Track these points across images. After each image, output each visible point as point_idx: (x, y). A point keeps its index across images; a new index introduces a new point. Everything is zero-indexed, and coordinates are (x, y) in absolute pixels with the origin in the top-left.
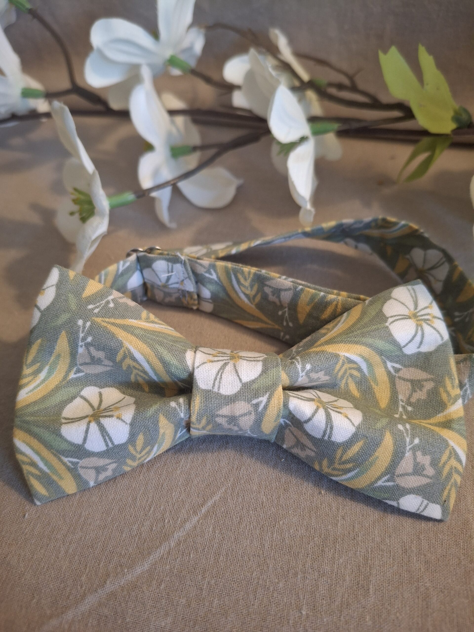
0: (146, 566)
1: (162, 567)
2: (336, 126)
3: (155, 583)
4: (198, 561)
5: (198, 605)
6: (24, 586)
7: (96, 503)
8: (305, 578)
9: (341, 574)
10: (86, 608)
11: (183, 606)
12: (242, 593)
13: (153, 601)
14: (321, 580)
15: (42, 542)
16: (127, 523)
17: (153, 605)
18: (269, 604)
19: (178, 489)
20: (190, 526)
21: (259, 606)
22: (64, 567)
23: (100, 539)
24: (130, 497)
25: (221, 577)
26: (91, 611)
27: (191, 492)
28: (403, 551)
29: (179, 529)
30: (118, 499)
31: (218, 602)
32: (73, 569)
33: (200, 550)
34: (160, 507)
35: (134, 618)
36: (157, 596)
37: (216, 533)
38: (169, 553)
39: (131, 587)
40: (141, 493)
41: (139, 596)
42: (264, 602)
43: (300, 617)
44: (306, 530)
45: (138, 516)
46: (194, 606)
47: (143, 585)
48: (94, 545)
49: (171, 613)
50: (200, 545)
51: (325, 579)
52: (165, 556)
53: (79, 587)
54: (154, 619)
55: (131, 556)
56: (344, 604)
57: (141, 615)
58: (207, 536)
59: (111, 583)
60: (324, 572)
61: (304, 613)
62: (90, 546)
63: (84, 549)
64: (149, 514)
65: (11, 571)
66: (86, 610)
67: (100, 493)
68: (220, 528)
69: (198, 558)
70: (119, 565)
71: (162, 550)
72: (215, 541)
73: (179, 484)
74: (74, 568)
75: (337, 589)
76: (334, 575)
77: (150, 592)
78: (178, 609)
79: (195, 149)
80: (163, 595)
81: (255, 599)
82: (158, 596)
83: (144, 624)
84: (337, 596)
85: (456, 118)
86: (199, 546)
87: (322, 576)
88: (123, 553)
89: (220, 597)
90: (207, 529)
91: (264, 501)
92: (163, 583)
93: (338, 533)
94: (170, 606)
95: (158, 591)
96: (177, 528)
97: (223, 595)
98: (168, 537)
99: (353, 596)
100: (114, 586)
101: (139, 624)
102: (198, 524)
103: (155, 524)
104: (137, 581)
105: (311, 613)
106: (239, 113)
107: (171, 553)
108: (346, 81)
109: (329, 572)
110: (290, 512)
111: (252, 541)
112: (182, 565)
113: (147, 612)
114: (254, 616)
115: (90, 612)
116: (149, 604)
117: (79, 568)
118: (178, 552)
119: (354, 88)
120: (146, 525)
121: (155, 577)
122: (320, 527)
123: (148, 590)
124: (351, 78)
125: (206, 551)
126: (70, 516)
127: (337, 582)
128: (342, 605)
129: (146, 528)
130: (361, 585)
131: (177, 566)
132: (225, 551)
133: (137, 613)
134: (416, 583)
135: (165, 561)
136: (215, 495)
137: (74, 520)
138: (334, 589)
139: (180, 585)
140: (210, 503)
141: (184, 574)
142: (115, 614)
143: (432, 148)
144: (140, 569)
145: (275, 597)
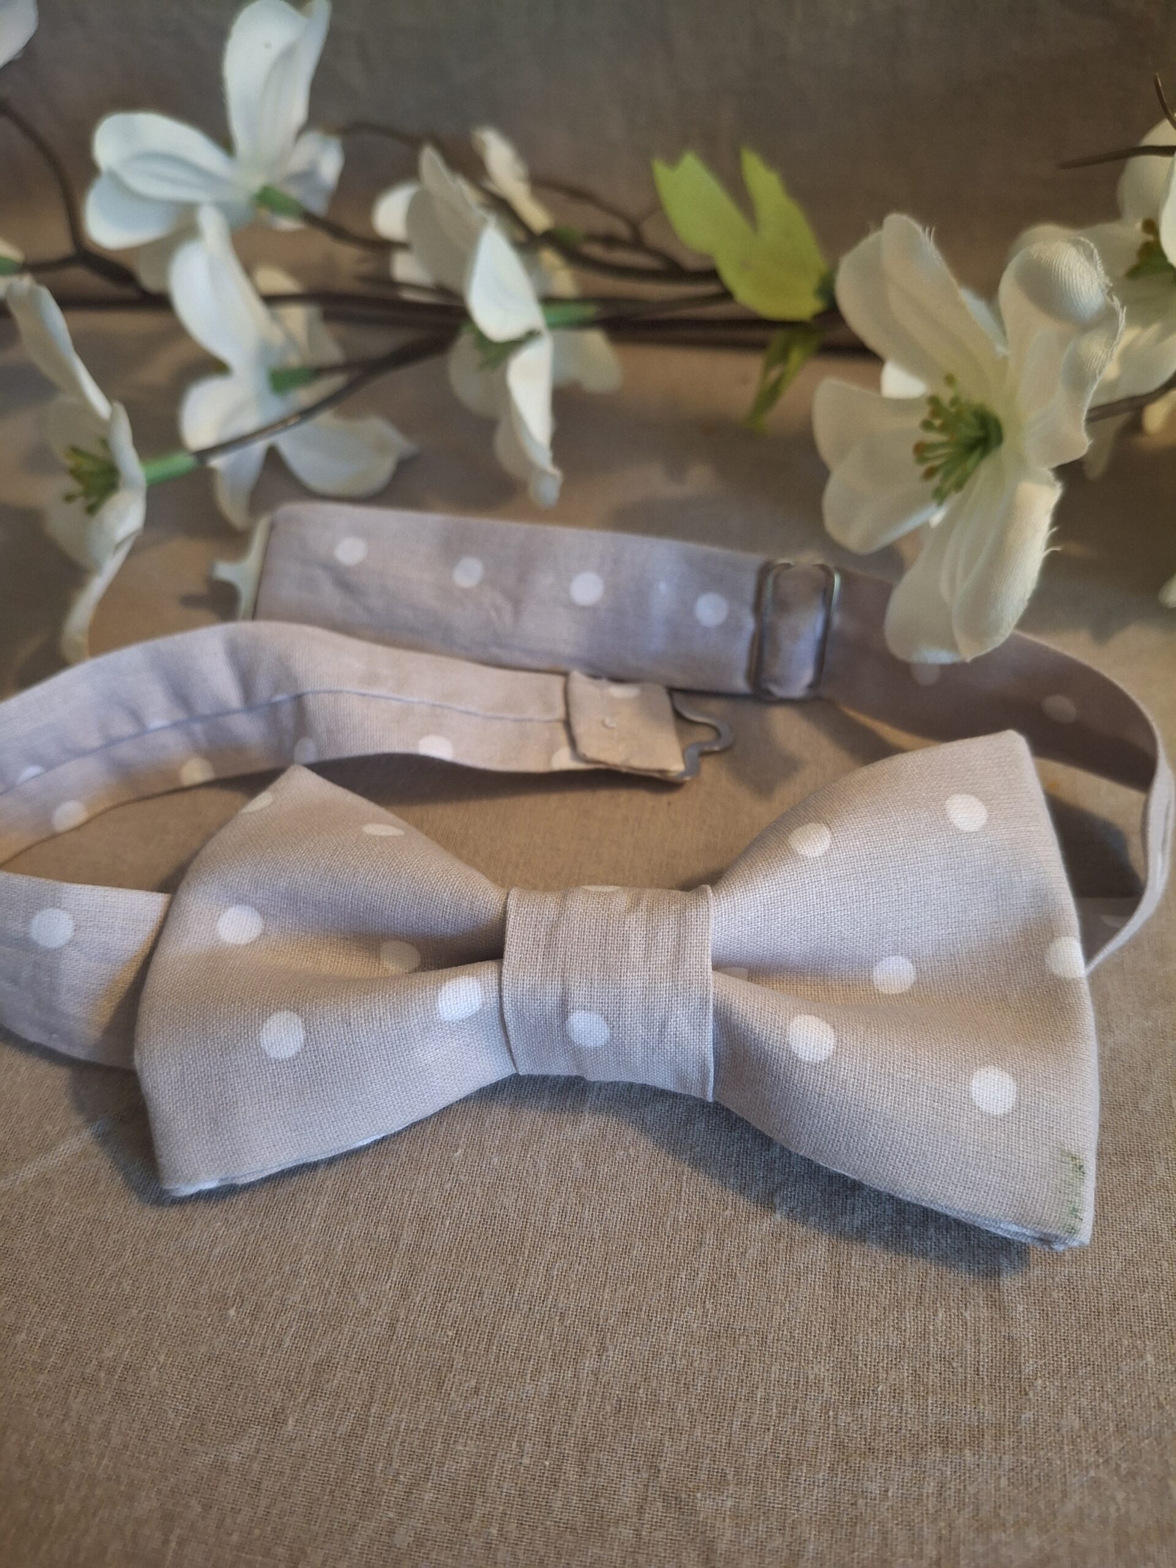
85: (824, 292)
119: (636, 243)
124: (633, 224)
143: (785, 356)
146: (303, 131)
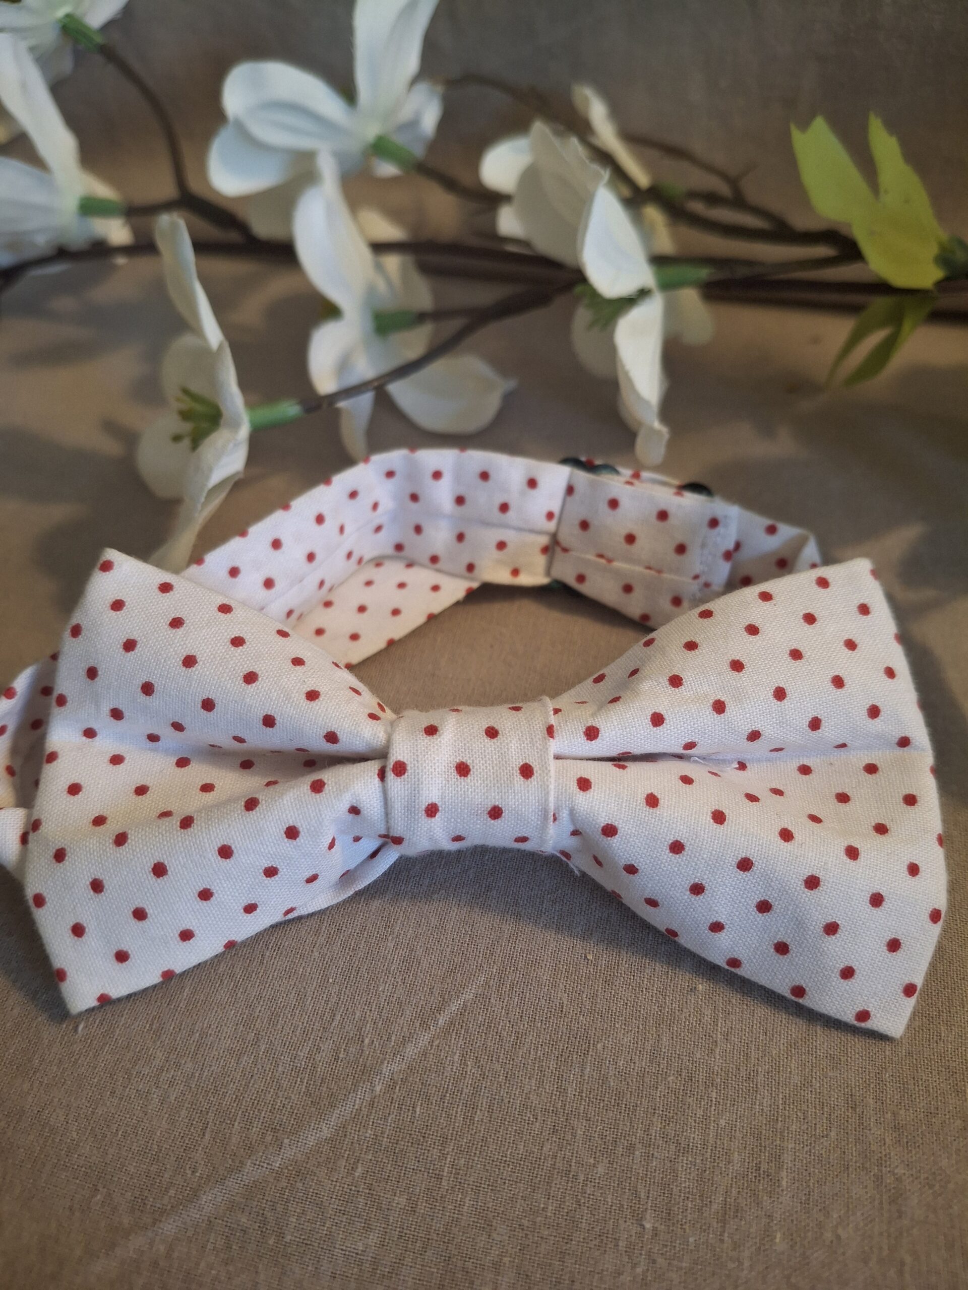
0: (326, 1132)
1: (357, 1133)
2: (704, 273)
3: (344, 1164)
4: (430, 1121)
5: (431, 1208)
6: (76, 1169)
7: (224, 1006)
8: (649, 1157)
9: (723, 1149)
10: (203, 1214)
11: (402, 1211)
12: (522, 1185)
13: (340, 1200)
14: (682, 1160)
15: (113, 1082)
16: (287, 1045)
17: (339, 1208)
18: (575, 1208)
19: (390, 978)
20: (415, 1051)
21: (557, 1212)
22: (159, 1132)
23: (231, 1077)
24: (293, 994)
25: (478, 1152)
26: (212, 1219)
27: (416, 983)
28: (848, 1103)
29: (392, 1057)
30: (267, 997)
31: (472, 1203)
32: (177, 1136)
33: (435, 1098)
34: (354, 1013)
35: (301, 1235)
36: (348, 1191)
37: (467, 1066)
38: (372, 1104)
39: (294, 1172)
40: (314, 986)
41: (311, 1190)
42: (567, 1204)
43: (640, 1235)
44: (651, 1061)
45: (310, 1031)
46: (422, 1211)
47: (319, 1169)
48: (219, 1089)
49: (376, 1224)
50: (434, 1089)
51: (690, 1159)
52: (365, 1111)
53: (189, 1172)
54: (341, 1236)
55: (295, 1111)
56: (730, 1208)
57: (315, 1228)
58: (450, 1072)
59: (255, 1164)
60: (689, 1145)
61: (648, 1226)
62: (212, 1091)
63: (198, 1096)
64: (332, 1028)
65: (51, 1138)
66: (202, 1217)
67: (232, 985)
68: (476, 1055)
69: (431, 1116)
70: (270, 1129)
71: (358, 1099)
72: (466, 1082)
73: (392, 968)
74: (178, 1134)
75: (716, 1179)
76: (709, 1151)
77: (334, 1183)
78: (391, 1218)
79: (421, 317)
80: (361, 1190)
81: (549, 1199)
82: (351, 1190)
83: (321, 1246)
84: (715, 1194)
85: (943, 259)
86: (433, 1092)
87: (683, 1153)
88: (279, 1104)
89: (475, 1192)
90: (449, 1058)
91: (565, 1002)
92: (360, 1165)
93: (716, 1068)
94: (375, 1210)
95: (349, 1180)
96: (387, 1056)
97: (482, 1189)
98: (370, 1074)
99: (747, 1193)
100: (259, 1171)
101: (311, 1247)
102: (431, 1049)
103: (344, 1047)
104: (306, 1161)
105: (663, 1227)
106: (511, 248)
107: (375, 1106)
108: (724, 189)
109: (699, 1146)
110: (617, 1026)
111: (541, 1083)
112: (398, 1130)
113: (328, 1222)
114: (546, 1233)
115: (211, 1222)
116: (331, 1206)
117: (188, 1135)
118: (389, 1104)
119: (739, 202)
120: (326, 1049)
121: (344, 1153)
122: (679, 1055)
123: (329, 1179)
124: (733, 182)
125: (446, 1101)
126: (171, 1031)
127: (716, 1164)
128: (725, 1211)
129: (324, 1055)
130: (764, 1171)
131: (387, 1131)
132: (487, 1102)
133: (306, 1224)
134: (876, 1168)
135: (364, 1121)
136: (466, 990)
137: (178, 1039)
138: (709, 1179)
139: (395, 1168)
140: (454, 1007)
141: (402, 1147)
142: (262, 1225)
143: (895, 319)
144: (313, 1138)
145: (589, 1195)
146: (415, 80)
